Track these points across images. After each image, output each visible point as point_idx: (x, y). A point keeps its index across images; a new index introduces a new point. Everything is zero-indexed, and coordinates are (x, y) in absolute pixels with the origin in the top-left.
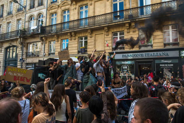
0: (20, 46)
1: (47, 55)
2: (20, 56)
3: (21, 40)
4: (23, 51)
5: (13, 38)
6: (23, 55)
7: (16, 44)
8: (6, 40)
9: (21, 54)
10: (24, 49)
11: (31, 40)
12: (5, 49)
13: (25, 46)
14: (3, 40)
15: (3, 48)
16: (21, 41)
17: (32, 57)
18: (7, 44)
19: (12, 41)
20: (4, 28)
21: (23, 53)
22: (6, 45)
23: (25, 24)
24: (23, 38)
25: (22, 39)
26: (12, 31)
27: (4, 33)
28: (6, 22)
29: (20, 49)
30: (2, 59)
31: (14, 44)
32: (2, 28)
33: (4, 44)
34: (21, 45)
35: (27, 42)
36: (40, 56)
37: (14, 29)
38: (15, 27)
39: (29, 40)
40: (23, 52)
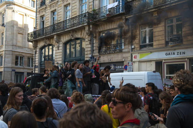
0: (87, 38)
1: (138, 49)
2: (89, 53)
3: (89, 28)
4: (93, 45)
5: (78, 27)
6: (93, 50)
7: (81, 35)
8: (66, 30)
9: (89, 49)
10: (94, 42)
11: (106, 26)
12: (64, 45)
13: (96, 37)
14: (61, 31)
15: (61, 43)
16: (91, 29)
17: (110, 53)
18: (66, 37)
19: (75, 31)
20: (60, 13)
21: (93, 49)
22: (65, 39)
23: (93, 3)
24: (93, 24)
25: (91, 26)
26: (73, 17)
27: (61, 21)
28: (63, 5)
29: (88, 43)
30: (61, 59)
31: (78, 35)
32: (58, 14)
33: (62, 37)
34: (89, 35)
35: (99, 30)
36: (124, 51)
37: (75, 13)
38: (77, 10)
39: (103, 26)
40: (93, 47)
